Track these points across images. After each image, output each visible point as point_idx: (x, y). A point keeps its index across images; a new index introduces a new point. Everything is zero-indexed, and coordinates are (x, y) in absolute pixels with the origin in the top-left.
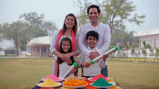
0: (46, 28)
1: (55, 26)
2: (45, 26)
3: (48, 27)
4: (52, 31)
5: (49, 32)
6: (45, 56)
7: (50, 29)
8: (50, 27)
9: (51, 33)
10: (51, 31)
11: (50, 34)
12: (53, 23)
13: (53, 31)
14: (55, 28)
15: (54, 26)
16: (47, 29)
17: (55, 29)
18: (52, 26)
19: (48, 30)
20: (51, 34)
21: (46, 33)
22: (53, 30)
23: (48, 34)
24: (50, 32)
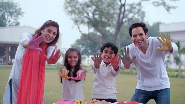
0: (2, 12)
1: (20, 9)
2: (2, 9)
3: (6, 10)
4: (14, 18)
5: (8, 20)
6: (3, 63)
7: (11, 14)
8: (11, 10)
9: (12, 21)
10: (11, 17)
11: (10, 23)
12: (17, 3)
13: (16, 18)
14: (20, 12)
15: (17, 8)
16: (6, 14)
17: (19, 14)
18: (15, 8)
19: (6, 16)
20: (12, 23)
21: (4, 21)
22: (16, 16)
23: (7, 23)
24: (10, 19)
